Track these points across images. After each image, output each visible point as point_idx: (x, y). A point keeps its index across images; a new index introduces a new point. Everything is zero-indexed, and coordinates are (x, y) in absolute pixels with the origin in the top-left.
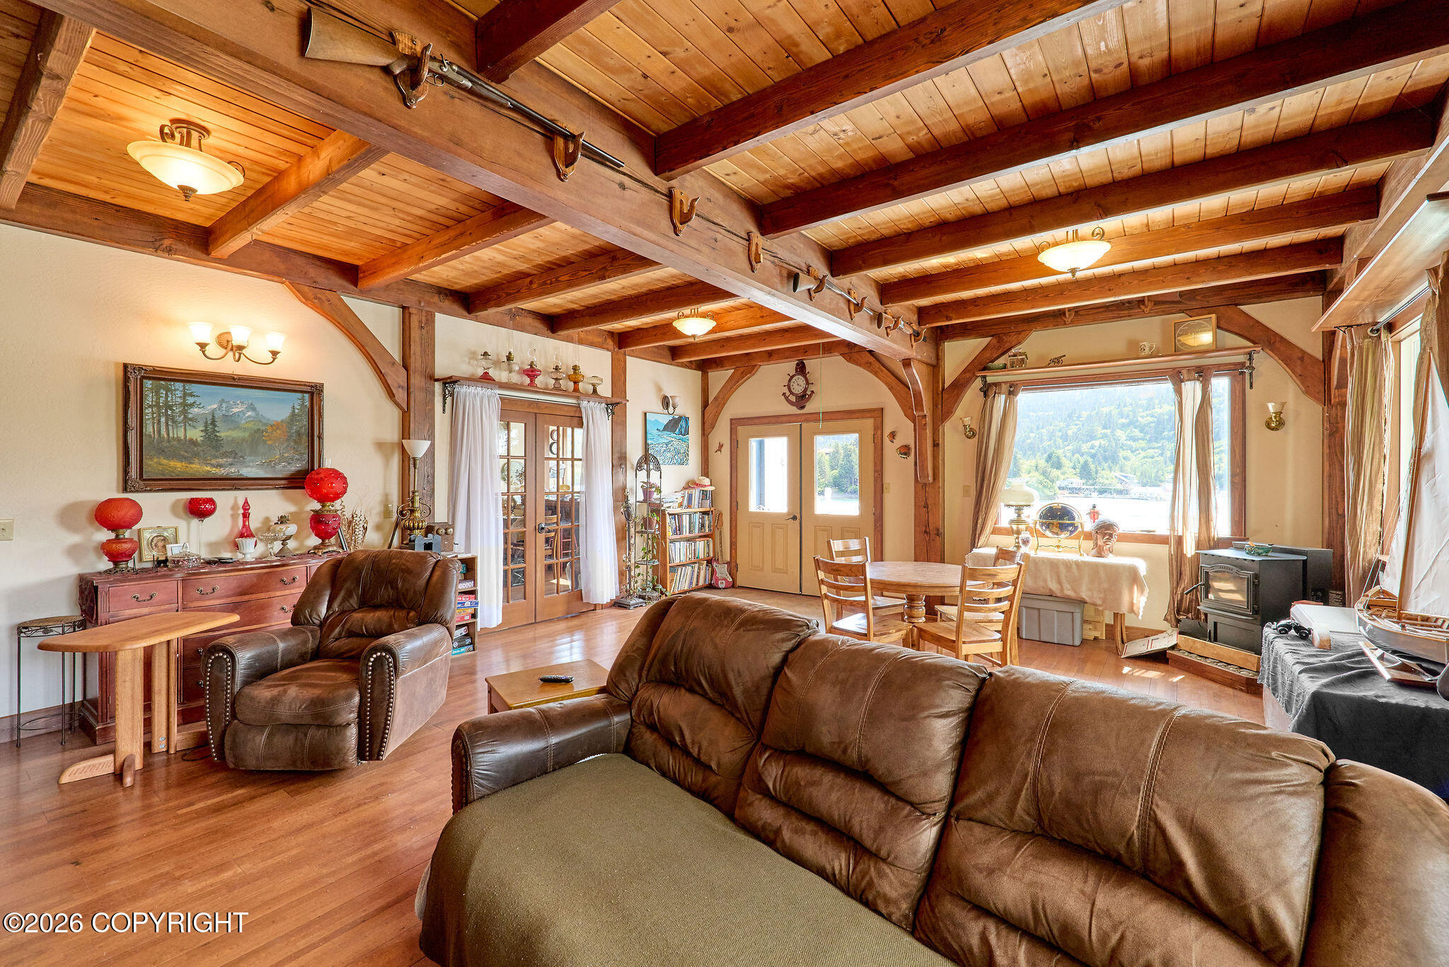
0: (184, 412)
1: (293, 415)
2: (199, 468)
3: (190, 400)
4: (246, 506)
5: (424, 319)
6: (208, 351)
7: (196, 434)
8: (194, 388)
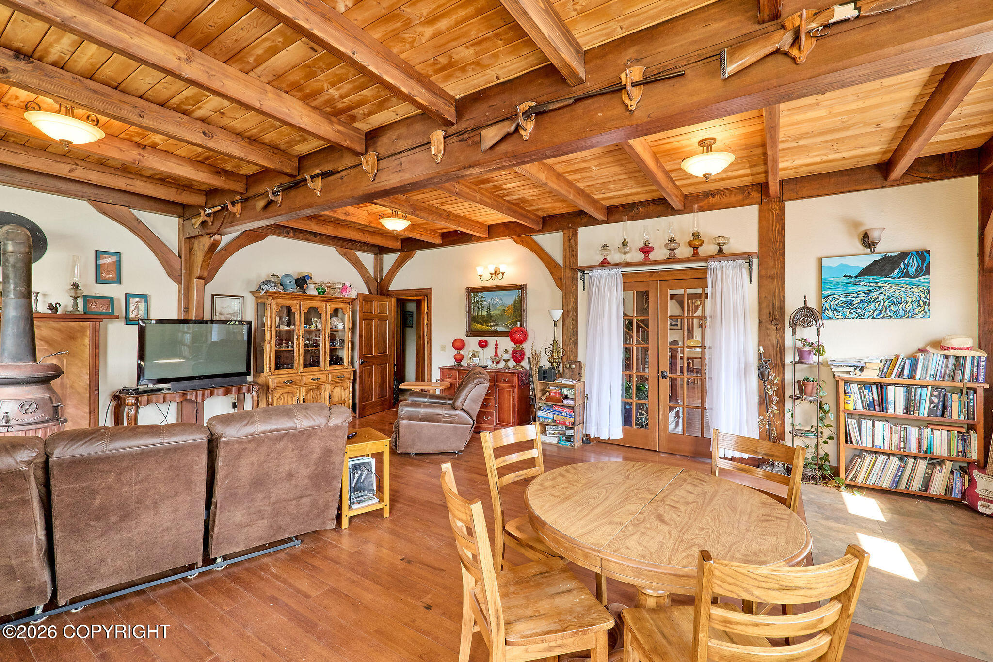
0: (481, 304)
1: (515, 301)
2: (484, 327)
3: (483, 299)
4: (497, 344)
5: (571, 234)
6: (483, 278)
7: (484, 313)
8: (484, 294)
